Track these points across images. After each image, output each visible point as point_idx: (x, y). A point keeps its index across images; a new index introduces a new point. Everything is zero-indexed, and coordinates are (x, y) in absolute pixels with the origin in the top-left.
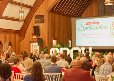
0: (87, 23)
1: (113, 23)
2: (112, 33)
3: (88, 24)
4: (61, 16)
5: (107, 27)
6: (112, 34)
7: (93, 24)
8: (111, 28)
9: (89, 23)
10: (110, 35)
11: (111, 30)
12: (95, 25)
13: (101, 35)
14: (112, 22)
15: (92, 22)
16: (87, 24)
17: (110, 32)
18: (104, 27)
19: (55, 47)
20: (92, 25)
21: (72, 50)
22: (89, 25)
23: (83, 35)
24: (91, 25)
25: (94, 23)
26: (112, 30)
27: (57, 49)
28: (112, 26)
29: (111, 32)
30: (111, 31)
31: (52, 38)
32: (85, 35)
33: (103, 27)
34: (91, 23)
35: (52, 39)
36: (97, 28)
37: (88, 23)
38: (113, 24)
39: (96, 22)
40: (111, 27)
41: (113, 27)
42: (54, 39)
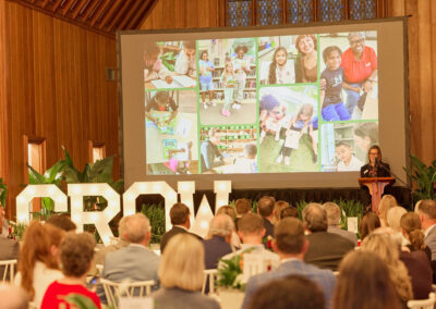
4: (59, 21)
19: (40, 181)
21: (131, 196)
27: (52, 191)
31: (22, 134)
35: (25, 138)
42: (30, 141)
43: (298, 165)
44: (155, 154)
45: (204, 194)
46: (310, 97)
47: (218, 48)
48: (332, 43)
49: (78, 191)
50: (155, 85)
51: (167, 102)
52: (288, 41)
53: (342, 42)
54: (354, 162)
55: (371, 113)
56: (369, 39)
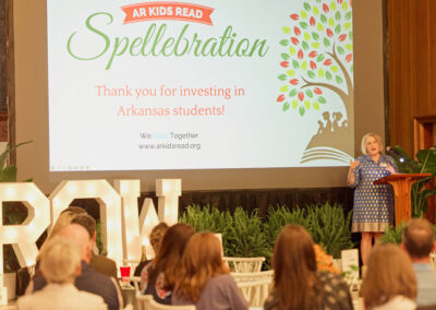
0: (129, 10)
1: (296, 23)
2: (294, 82)
3: (135, 14)
5: (259, 47)
6: (292, 94)
7: (174, 17)
8: (285, 49)
9: (147, 6)
10: (280, 99)
11: (284, 64)
12: (183, 23)
13: (227, 96)
14: (294, 17)
15: (166, 5)
16: (129, 18)
17: (282, 77)
18: (244, 46)
20: (168, 22)
22: (148, 24)
23: (102, 90)
24: (159, 23)
25: (178, 11)
26: (296, 64)
28: (295, 41)
29: (290, 78)
30: (283, 71)
32: (115, 93)
33: (237, 40)
34: (161, 11)
36: (201, 48)
37: (138, 7)
38: (297, 31)
39: (195, 8)
40: (283, 43)
41: (299, 47)
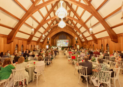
21: (57, 47)
43: (65, 46)
44: (57, 45)
45: (60, 47)
46: (65, 43)
47: (61, 40)
48: (66, 40)
49: (54, 47)
50: (58, 42)
51: (58, 43)
52: (64, 40)
53: (67, 40)
54: (67, 46)
55: (68, 44)
56: (68, 40)
